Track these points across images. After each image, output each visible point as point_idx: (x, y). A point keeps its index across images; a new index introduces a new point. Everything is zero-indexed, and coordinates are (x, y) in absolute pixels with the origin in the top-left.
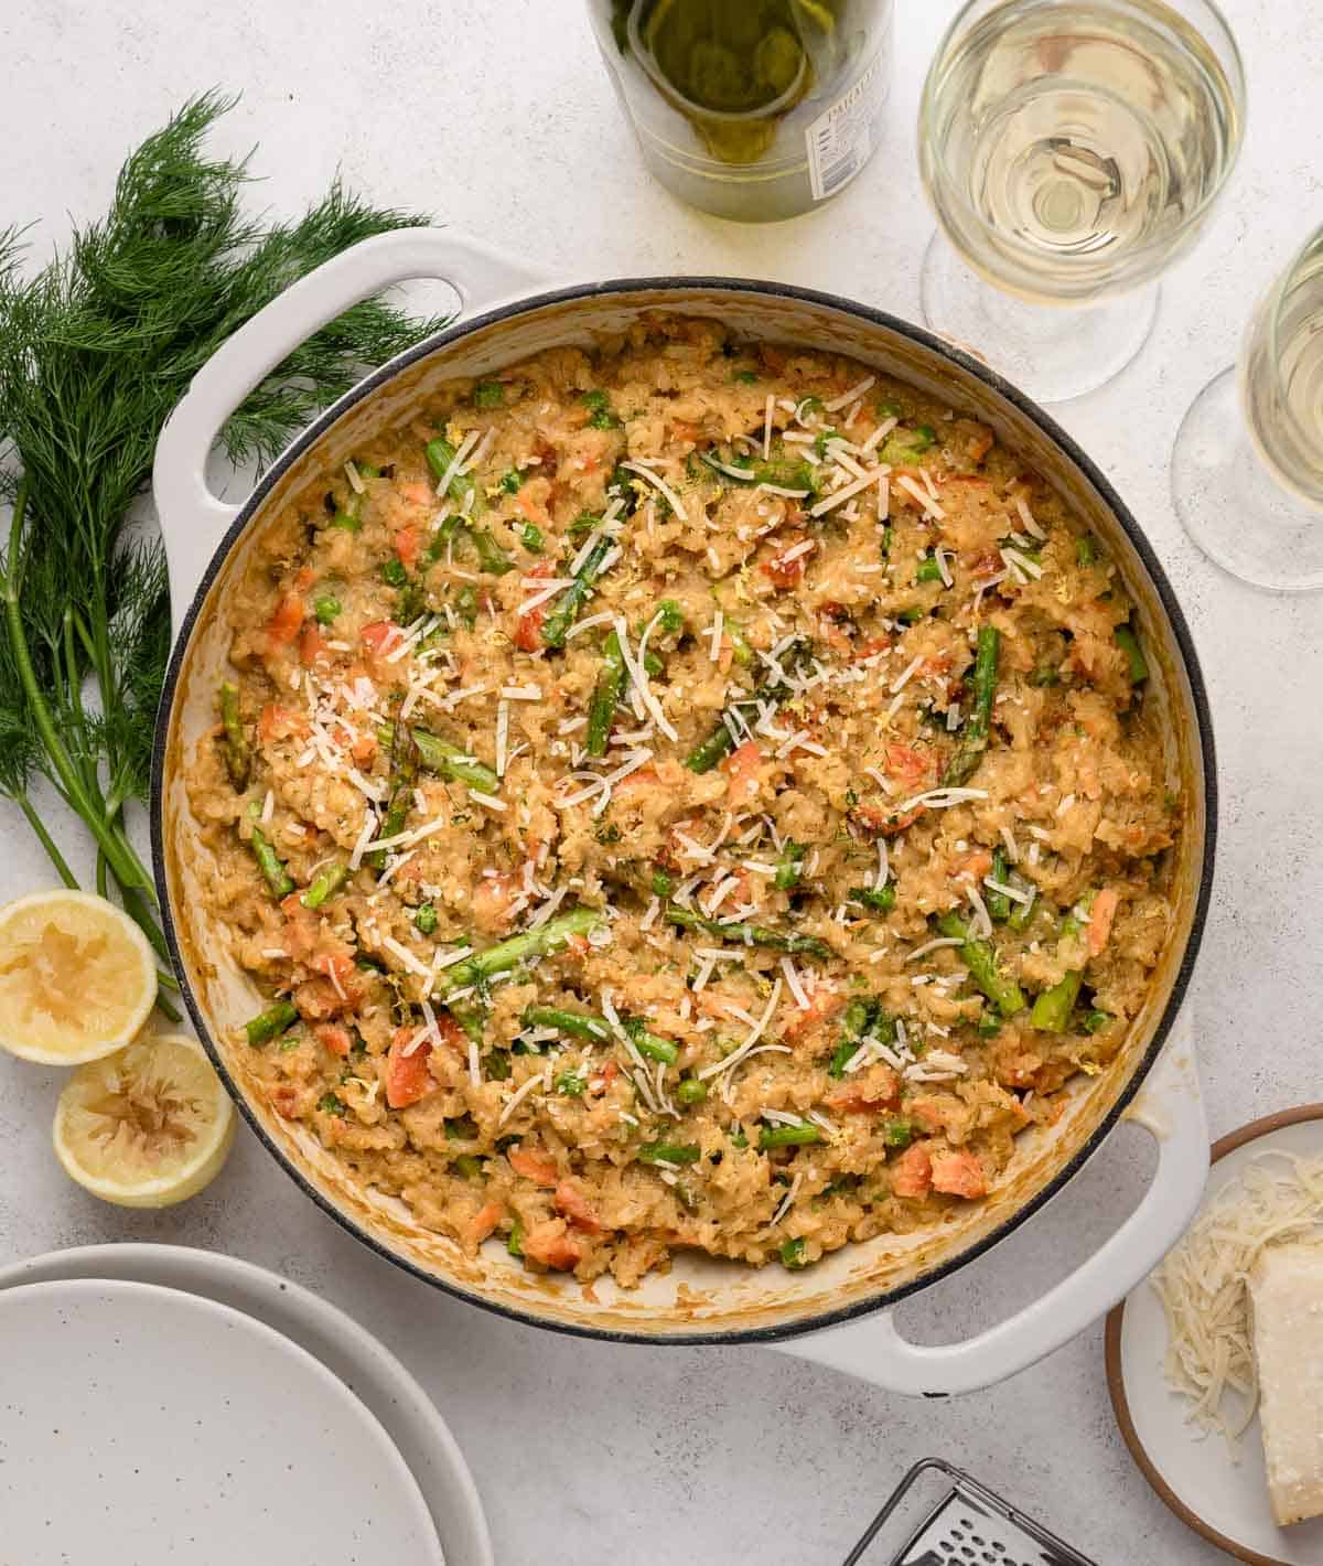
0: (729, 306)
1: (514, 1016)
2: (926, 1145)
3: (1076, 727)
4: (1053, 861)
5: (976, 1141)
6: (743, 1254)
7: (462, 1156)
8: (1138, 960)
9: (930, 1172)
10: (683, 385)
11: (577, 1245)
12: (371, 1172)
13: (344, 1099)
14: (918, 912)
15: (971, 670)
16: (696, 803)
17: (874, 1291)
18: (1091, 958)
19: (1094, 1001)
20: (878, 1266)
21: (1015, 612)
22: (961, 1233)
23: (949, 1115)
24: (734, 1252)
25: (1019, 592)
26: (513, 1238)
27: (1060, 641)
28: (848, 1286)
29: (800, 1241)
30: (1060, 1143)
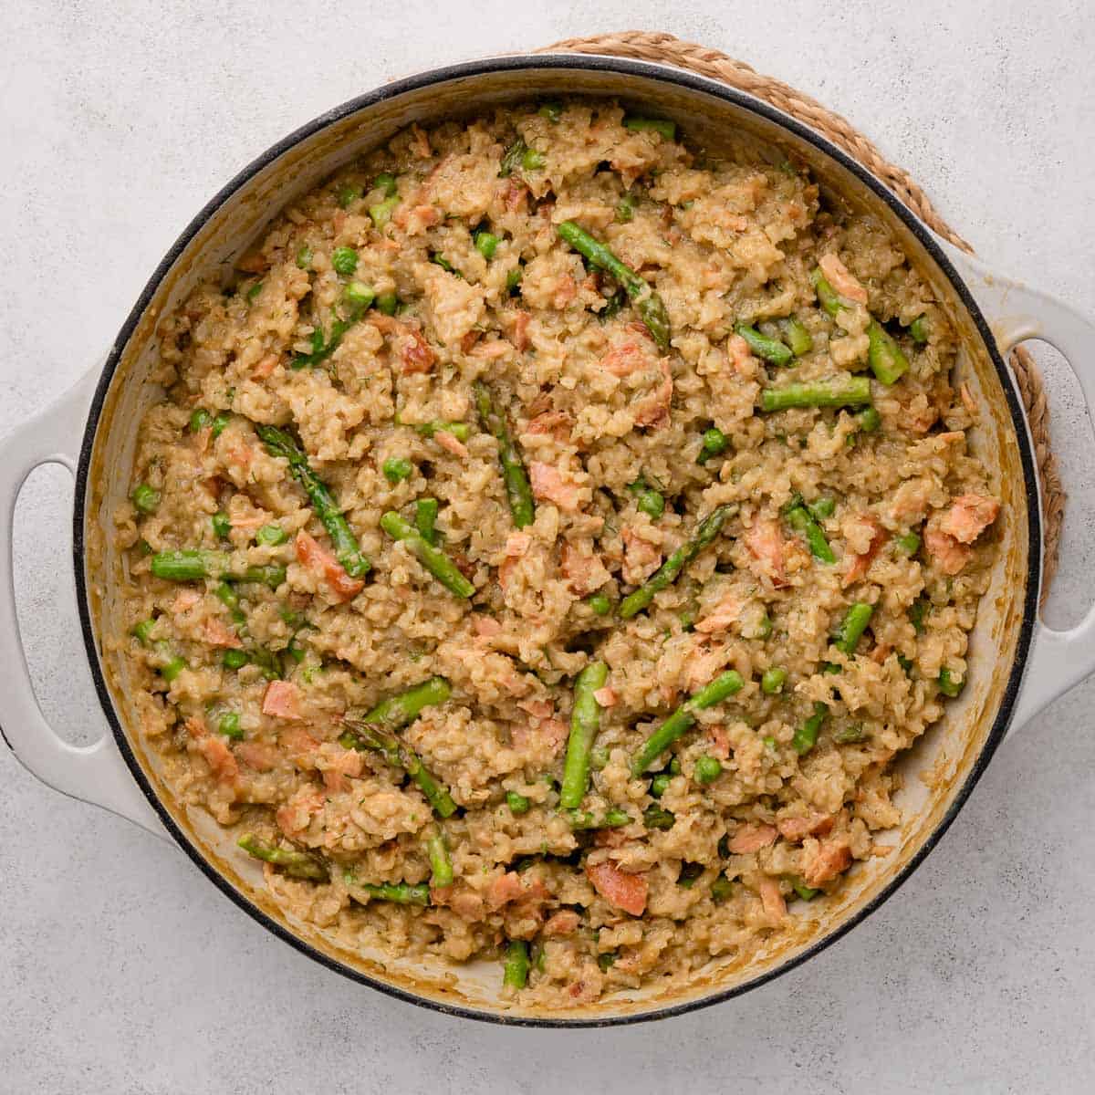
0: (194, 263)
1: (628, 781)
2: (931, 526)
3: (682, 208)
4: (773, 288)
5: (953, 484)
6: (924, 721)
7: (711, 886)
8: (893, 268)
9: (953, 538)
10: (228, 345)
11: (835, 843)
12: (680, 964)
13: (609, 948)
14: (745, 420)
15: (586, 261)
16: (554, 539)
17: (1016, 628)
18: (867, 306)
19: (902, 323)
20: (1002, 615)
21: (562, 195)
22: (1015, 535)
23: (919, 495)
24: (919, 729)
25: (548, 182)
26: (799, 890)
27: (606, 175)
28: (1001, 648)
29: (943, 670)
30: (994, 413)
